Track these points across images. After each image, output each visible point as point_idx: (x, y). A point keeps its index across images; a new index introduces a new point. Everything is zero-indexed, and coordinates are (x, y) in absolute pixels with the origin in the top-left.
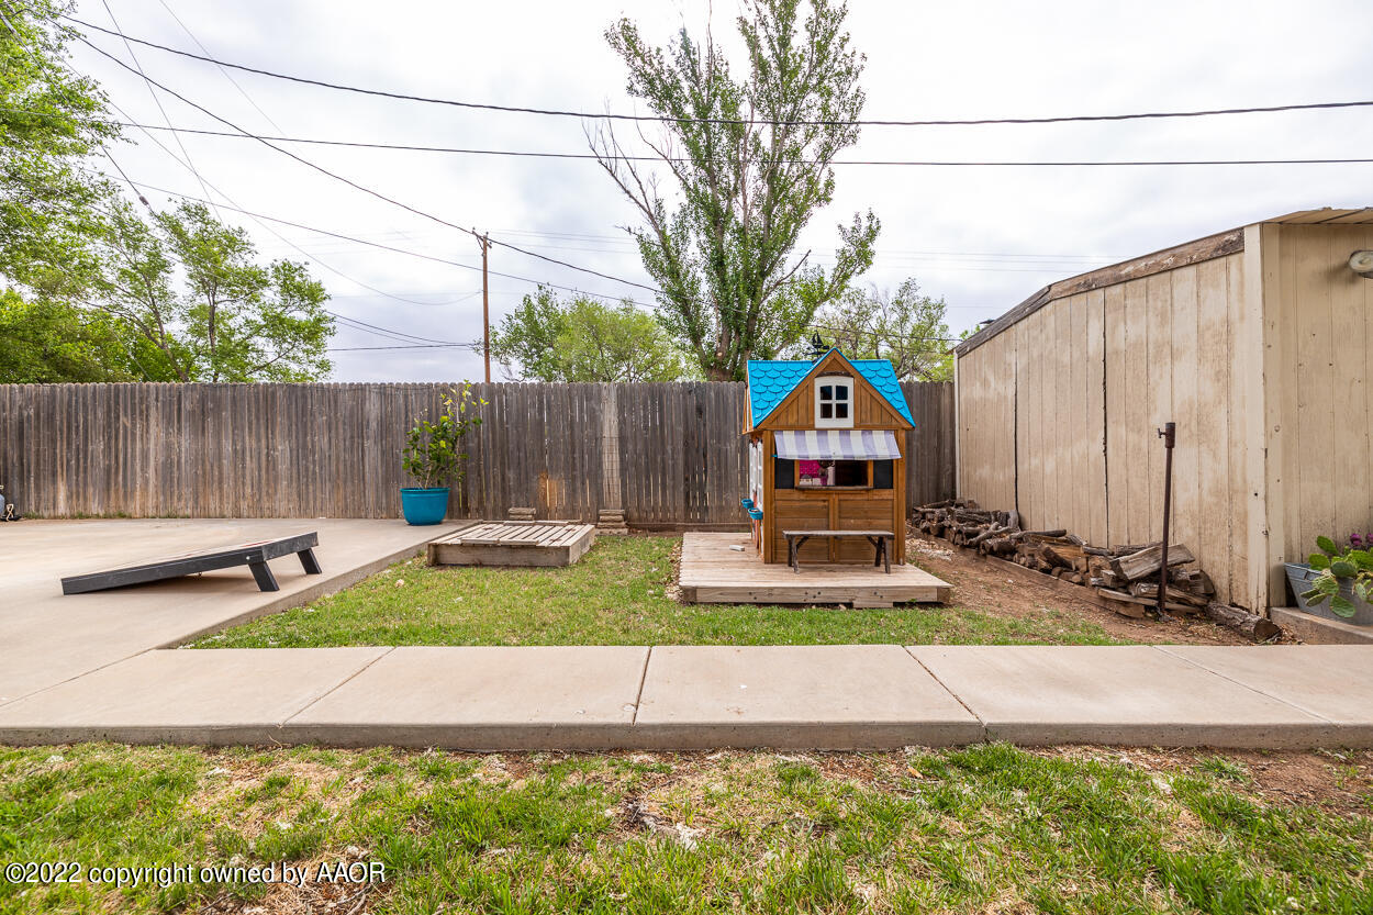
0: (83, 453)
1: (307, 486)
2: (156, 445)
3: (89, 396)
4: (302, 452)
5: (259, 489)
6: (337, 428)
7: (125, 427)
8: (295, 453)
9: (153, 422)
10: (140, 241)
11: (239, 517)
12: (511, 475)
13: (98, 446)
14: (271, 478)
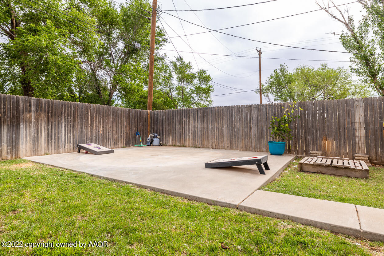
0: (175, 128)
1: (233, 139)
2: (192, 126)
3: (176, 112)
4: (231, 128)
5: (219, 140)
6: (242, 120)
7: (184, 121)
8: (229, 128)
9: (191, 119)
10: (167, 70)
11: (213, 148)
12: (309, 138)
13: (178, 126)
14: (222, 136)
